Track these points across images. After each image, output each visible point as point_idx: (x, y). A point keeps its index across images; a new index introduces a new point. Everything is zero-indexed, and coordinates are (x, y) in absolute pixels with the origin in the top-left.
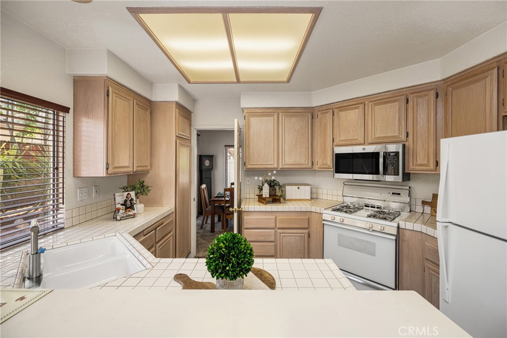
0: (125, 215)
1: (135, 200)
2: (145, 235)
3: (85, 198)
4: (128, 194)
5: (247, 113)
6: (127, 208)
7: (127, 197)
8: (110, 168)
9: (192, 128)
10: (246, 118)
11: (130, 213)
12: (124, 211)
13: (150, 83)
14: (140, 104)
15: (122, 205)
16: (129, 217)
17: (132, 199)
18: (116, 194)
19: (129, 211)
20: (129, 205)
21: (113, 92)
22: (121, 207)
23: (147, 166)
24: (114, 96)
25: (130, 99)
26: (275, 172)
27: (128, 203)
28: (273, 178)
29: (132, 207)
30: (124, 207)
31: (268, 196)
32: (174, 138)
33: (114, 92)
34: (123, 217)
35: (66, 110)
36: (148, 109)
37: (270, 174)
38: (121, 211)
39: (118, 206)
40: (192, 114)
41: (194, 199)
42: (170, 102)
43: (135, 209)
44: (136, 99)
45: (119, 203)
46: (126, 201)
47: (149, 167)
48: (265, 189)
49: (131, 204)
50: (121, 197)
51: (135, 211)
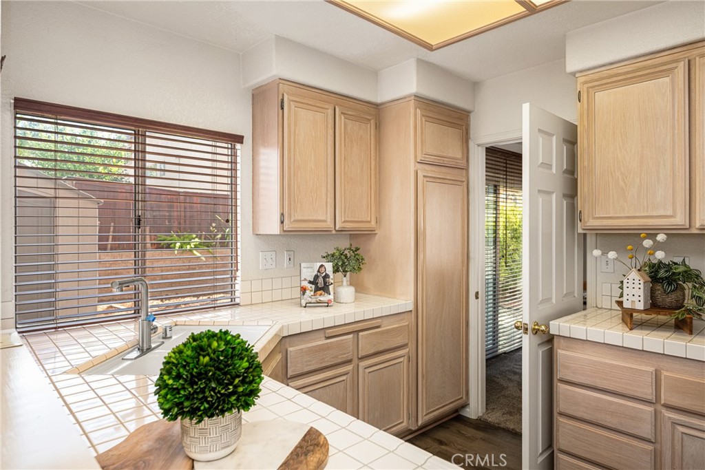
0: (314, 300)
1: (331, 277)
2: (328, 338)
3: (272, 267)
4: (322, 266)
5: (585, 83)
6: (317, 289)
7: (319, 271)
8: (286, 222)
9: (471, 144)
10: (584, 97)
11: (322, 298)
12: (312, 293)
13: (372, 73)
14: (350, 113)
15: (310, 282)
16: (319, 303)
17: (327, 276)
18: (303, 265)
19: (321, 295)
20: (321, 284)
21: (290, 101)
22: (309, 286)
23: (370, 222)
24: (293, 107)
25: (326, 107)
26: (661, 237)
27: (321, 280)
28: (660, 255)
29: (325, 289)
30: (313, 286)
31: (640, 306)
32: (412, 166)
33: (293, 101)
34: (310, 303)
35: (239, 139)
36: (369, 120)
37: (648, 243)
38: (308, 292)
39: (305, 284)
40: (472, 116)
41: (477, 293)
42: (405, 98)
43: (332, 293)
44: (338, 105)
45: (305, 280)
46: (316, 277)
47: (373, 223)
48: (630, 285)
49: (325, 283)
50: (309, 270)
51: (331, 297)
